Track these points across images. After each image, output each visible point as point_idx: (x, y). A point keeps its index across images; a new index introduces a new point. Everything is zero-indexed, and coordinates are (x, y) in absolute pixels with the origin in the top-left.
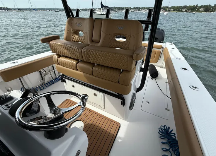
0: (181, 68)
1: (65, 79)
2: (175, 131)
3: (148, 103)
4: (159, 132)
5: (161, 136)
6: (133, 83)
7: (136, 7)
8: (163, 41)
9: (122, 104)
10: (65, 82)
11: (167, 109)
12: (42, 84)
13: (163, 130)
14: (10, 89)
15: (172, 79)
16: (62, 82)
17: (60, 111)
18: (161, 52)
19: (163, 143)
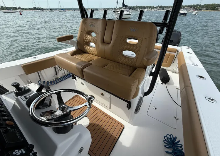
0: (197, 76)
1: (76, 77)
2: (182, 143)
3: (155, 108)
4: (164, 141)
5: (166, 144)
6: (141, 87)
7: (161, 6)
8: (179, 44)
9: (127, 107)
10: (76, 79)
11: (175, 118)
12: (56, 79)
13: (169, 139)
14: (29, 81)
15: (185, 87)
16: (73, 78)
17: (67, 109)
18: (175, 56)
19: (167, 152)
